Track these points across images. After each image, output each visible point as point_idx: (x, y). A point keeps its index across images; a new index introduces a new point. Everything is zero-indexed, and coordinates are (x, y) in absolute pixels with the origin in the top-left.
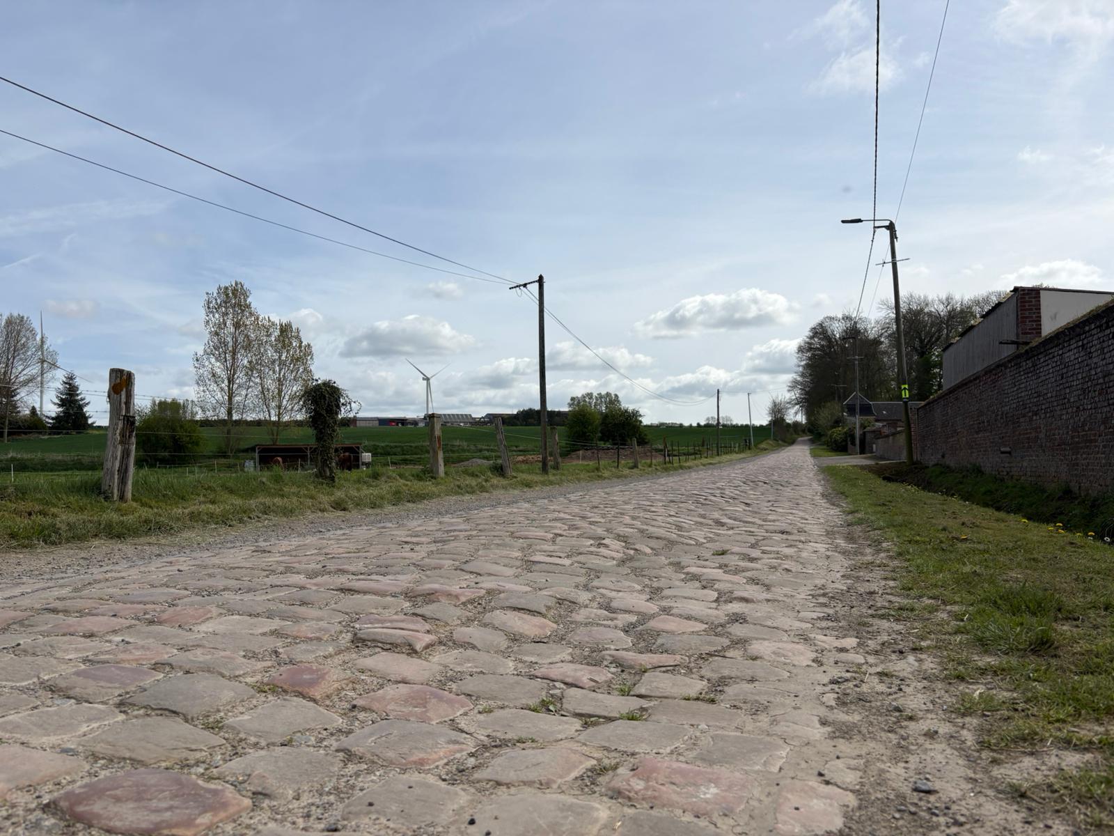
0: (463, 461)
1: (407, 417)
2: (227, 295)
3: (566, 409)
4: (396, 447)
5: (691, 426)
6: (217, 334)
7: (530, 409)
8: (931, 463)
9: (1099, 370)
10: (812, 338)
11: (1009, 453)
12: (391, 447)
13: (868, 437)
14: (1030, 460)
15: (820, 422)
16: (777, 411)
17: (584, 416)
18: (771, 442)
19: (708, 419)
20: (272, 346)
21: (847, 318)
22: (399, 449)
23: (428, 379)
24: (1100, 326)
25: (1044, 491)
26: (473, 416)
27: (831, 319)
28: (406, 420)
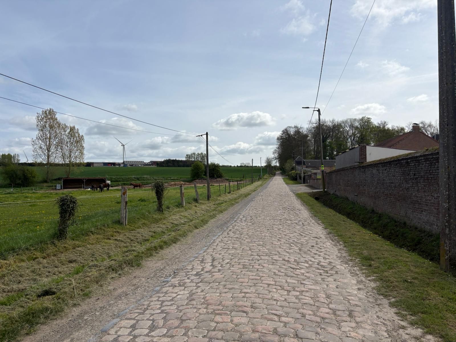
0: (149, 184)
1: (116, 162)
2: (46, 114)
3: (184, 159)
4: (120, 178)
5: (234, 166)
6: (42, 130)
7: (169, 159)
8: (332, 193)
9: (382, 178)
10: (282, 134)
11: (357, 195)
12: (118, 178)
13: (306, 177)
14: (363, 199)
15: (286, 168)
16: (269, 162)
17: (198, 166)
18: (267, 175)
19: (241, 164)
20: (66, 136)
21: (296, 127)
22: (121, 179)
23: (123, 146)
24: (382, 166)
25: (366, 209)
26: (145, 162)
27: (290, 127)
28: (116, 163)
